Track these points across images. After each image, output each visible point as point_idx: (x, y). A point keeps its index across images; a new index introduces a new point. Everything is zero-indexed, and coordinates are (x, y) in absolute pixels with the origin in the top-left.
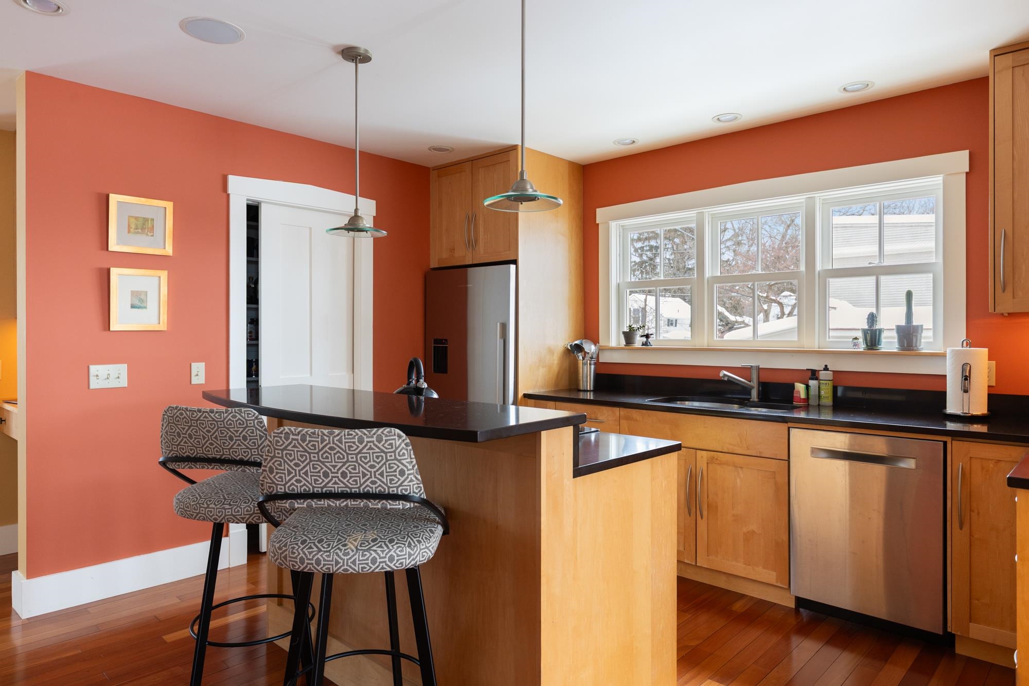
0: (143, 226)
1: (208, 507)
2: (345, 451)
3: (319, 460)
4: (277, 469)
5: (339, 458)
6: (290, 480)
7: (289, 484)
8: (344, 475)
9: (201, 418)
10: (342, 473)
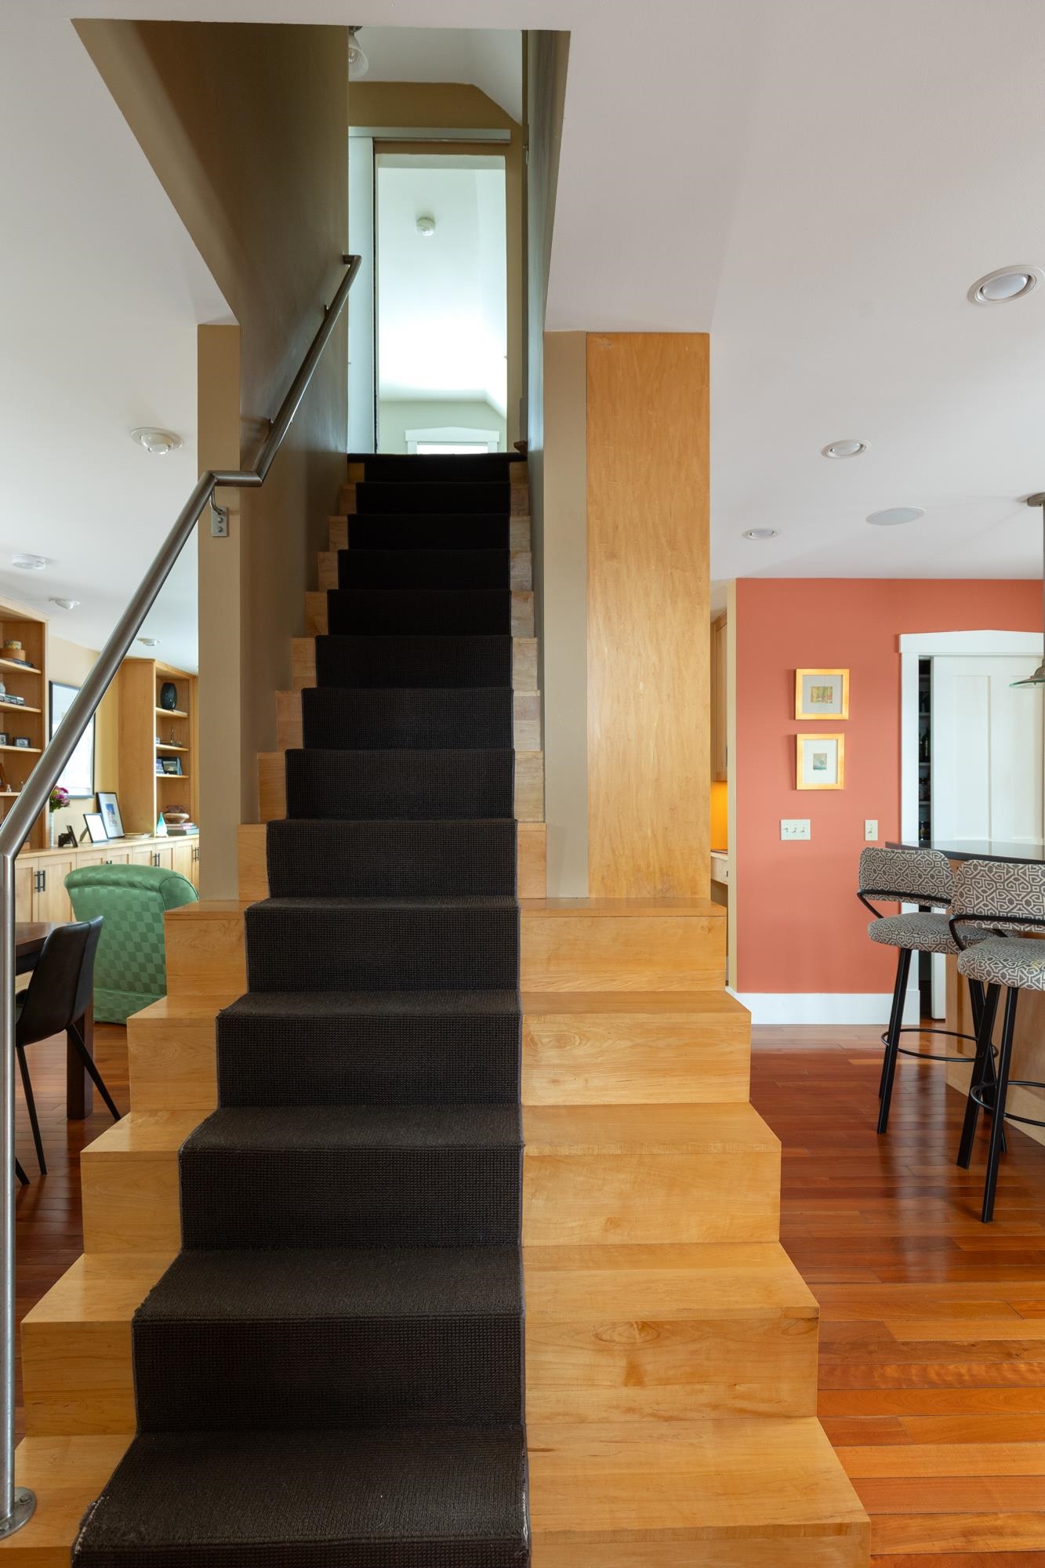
0: (824, 695)
1: (899, 934)
2: (1029, 883)
3: (1004, 889)
4: (966, 894)
5: (1023, 888)
6: (978, 904)
7: (977, 907)
8: (1028, 903)
9: (895, 858)
10: (1026, 901)
